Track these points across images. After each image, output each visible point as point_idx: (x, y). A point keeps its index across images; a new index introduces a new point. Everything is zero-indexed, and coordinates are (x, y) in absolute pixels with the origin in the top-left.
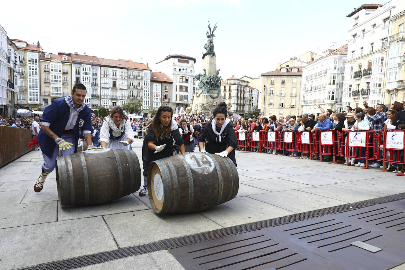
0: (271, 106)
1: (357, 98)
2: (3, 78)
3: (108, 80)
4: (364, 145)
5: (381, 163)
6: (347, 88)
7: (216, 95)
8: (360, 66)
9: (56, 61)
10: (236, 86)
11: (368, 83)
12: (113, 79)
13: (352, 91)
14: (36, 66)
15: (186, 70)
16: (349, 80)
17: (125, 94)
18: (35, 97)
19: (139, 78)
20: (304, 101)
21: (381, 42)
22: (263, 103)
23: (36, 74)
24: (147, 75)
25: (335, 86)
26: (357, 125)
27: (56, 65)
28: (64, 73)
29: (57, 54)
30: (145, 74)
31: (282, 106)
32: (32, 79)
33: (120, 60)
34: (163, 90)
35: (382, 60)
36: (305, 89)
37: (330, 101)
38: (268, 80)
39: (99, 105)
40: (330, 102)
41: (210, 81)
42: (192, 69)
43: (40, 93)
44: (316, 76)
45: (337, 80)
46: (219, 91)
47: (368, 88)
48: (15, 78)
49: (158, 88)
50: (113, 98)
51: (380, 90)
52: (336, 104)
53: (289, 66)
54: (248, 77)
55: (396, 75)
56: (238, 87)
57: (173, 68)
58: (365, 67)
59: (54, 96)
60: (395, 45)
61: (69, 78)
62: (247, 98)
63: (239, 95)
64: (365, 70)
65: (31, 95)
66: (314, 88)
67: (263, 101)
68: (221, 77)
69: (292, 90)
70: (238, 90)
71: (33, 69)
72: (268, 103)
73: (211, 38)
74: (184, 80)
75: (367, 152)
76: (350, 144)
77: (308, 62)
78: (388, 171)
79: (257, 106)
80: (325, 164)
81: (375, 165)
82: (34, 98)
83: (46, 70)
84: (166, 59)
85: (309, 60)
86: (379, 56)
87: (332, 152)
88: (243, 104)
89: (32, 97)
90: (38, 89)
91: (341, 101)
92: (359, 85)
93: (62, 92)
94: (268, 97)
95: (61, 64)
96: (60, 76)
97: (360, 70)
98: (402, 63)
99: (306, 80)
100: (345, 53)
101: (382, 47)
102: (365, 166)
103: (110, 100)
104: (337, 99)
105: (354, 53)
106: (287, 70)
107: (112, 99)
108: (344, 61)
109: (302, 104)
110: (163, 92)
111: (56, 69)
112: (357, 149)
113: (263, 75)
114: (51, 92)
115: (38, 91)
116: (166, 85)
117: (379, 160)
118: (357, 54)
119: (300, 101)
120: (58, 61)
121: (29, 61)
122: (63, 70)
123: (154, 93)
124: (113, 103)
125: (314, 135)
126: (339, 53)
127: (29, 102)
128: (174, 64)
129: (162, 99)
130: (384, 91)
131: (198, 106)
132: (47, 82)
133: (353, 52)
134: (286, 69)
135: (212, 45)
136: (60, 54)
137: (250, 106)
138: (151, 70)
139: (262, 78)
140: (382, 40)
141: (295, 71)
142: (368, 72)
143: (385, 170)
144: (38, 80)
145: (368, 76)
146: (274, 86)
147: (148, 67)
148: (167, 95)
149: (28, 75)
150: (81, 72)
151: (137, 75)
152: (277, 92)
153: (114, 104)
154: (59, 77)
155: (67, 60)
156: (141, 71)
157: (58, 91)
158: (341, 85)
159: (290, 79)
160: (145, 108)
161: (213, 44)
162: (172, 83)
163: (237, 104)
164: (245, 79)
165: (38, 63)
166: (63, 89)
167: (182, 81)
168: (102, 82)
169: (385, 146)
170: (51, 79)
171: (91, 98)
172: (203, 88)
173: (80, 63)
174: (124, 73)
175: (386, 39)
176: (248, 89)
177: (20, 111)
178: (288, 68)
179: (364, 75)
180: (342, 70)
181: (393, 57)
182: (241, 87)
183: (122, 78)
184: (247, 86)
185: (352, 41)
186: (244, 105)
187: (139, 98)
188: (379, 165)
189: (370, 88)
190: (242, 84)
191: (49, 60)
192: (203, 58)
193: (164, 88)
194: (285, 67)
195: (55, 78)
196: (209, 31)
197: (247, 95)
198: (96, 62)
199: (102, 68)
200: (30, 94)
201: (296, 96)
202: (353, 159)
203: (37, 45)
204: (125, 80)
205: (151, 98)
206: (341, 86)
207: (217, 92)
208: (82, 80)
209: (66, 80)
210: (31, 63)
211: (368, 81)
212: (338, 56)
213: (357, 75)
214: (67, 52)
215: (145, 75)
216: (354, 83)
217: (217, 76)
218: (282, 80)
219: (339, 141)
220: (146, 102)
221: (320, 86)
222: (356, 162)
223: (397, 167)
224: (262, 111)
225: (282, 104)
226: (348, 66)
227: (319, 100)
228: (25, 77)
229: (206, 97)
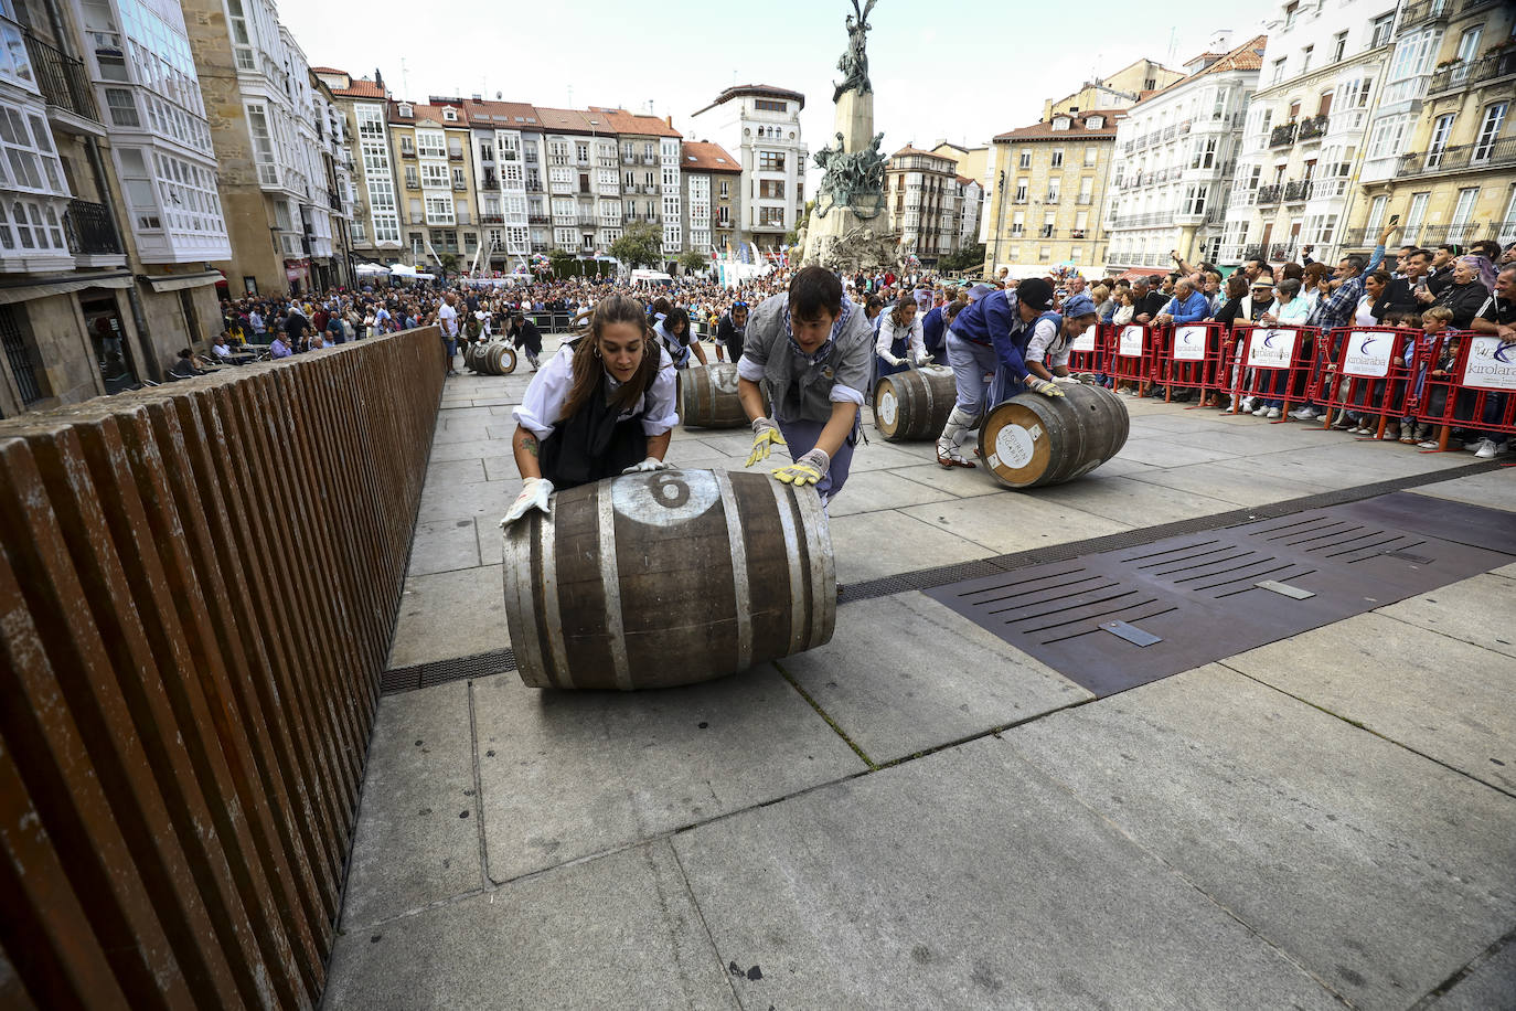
0: (1018, 234)
1: (1271, 210)
2: (318, 185)
3: (566, 173)
4: (1286, 363)
5: (1320, 410)
6: (1244, 178)
7: (870, 210)
8: (1295, 109)
9: (429, 125)
10: (919, 175)
11: (1311, 163)
12: (580, 168)
13: (1258, 189)
14: (381, 141)
15: (779, 131)
16: (1255, 154)
17: (617, 209)
18: (390, 229)
19: (649, 161)
20: (1115, 219)
21: (1372, 28)
22: (995, 225)
23: (385, 165)
24: (670, 153)
25: (1209, 174)
26: (1278, 311)
27: (428, 137)
28: (452, 158)
29: (428, 103)
30: (664, 148)
31: (1049, 235)
32: (378, 179)
33: (593, 110)
34: (714, 194)
35: (1366, 87)
36: (1118, 183)
37: (1190, 219)
38: (1013, 156)
39: (550, 245)
40: (1189, 222)
41: (857, 169)
42: (794, 129)
43: (402, 218)
44: (1158, 139)
45: (1219, 153)
46: (880, 199)
47: (1308, 177)
48: (340, 180)
49: (700, 186)
50: (585, 222)
51: (1342, 184)
52: (1206, 228)
53: (1077, 109)
54: (952, 146)
55: (1399, 136)
56: (923, 177)
57: (738, 128)
58: (1309, 110)
59: (435, 223)
60: (1415, 39)
61: (467, 174)
62: (948, 210)
63: (926, 204)
64: (1307, 122)
65: (378, 224)
66: (1148, 178)
67: (995, 220)
68: (884, 155)
69: (1081, 186)
70: (923, 188)
71: (375, 152)
72: (1008, 225)
73: (858, 36)
74: (773, 163)
75: (1290, 381)
76: (1251, 362)
77: (1135, 95)
78: (1335, 429)
79: (977, 234)
80: (1178, 409)
81: (1306, 413)
82: (387, 233)
83: (408, 151)
84: (721, 101)
85: (1140, 88)
86: (1357, 74)
87: (1199, 380)
88: (936, 228)
89: (383, 229)
90: (394, 206)
91: (1223, 217)
92: (1282, 168)
93: (453, 214)
94: (1009, 208)
95: (442, 133)
96: (444, 168)
97: (1293, 121)
98: (1424, 97)
99: (1127, 152)
100: (1254, 64)
101: (1373, 46)
102: (1280, 416)
103: (576, 231)
104: (1210, 211)
105: (1281, 66)
106: (1072, 121)
107: (582, 227)
108: (1248, 93)
109: (1108, 226)
110: (715, 199)
111: (431, 147)
112: (1265, 374)
113: (1000, 141)
114: (427, 214)
115: (395, 212)
116: (722, 179)
117: (1318, 401)
118: (1291, 71)
119: (1103, 217)
120: (434, 124)
121: (363, 129)
122: (449, 150)
123: (691, 204)
124: (586, 237)
125: (1156, 334)
126: (1234, 66)
127: (379, 243)
128: (743, 114)
129: (714, 223)
130: (1354, 187)
131: (823, 244)
132: (414, 187)
133: (1278, 62)
134: (1069, 121)
135: (862, 57)
136: (436, 102)
137: (955, 234)
138: (680, 138)
139: (994, 149)
140: (1378, 20)
141: (1094, 125)
142: (1317, 128)
143: (1329, 427)
144: (392, 183)
145: (1315, 140)
146: (1028, 174)
147: (671, 128)
148: (726, 209)
149: (366, 169)
150: (497, 151)
151: (643, 153)
152: (1036, 194)
153: (588, 239)
154: (441, 170)
155: (455, 119)
156: (653, 142)
157: (443, 211)
158: (1229, 168)
159: (1077, 150)
160: (670, 250)
161: (865, 56)
162: (738, 173)
163: (920, 230)
164: (944, 152)
165: (384, 134)
166: (455, 206)
167: (768, 166)
168: (552, 179)
169: (1340, 367)
170: (422, 177)
171: (527, 225)
172: (837, 190)
173: (490, 127)
174: (607, 148)
175: (1390, 19)
176: (951, 184)
177: (363, 269)
178: (1075, 114)
179: (1302, 138)
180: (1237, 121)
181: (1401, 79)
182: (932, 179)
183: (605, 164)
184: (951, 175)
185: (1281, 26)
186: (938, 232)
187: (652, 221)
188: (1314, 414)
189: (1314, 179)
190: (935, 167)
191: (411, 122)
192: (836, 99)
193: (717, 188)
194: (1067, 112)
195: (432, 175)
196: (853, 12)
197: (948, 202)
198: (531, 120)
199: (548, 136)
200: (377, 221)
201: (1091, 204)
202: (1250, 398)
203: (374, 80)
204: (612, 169)
205: (685, 220)
206: (1228, 170)
207: (873, 200)
208: (500, 175)
209: (458, 177)
210: (368, 134)
211: (1311, 155)
212: (1231, 76)
213: (1282, 138)
214: (452, 95)
215: (665, 152)
216: (1269, 162)
217: (874, 154)
218: (1055, 155)
219: (1221, 353)
220: (670, 232)
221: (1166, 171)
222: (1256, 405)
223: (1360, 421)
224: (990, 249)
225: (1050, 226)
226: (1256, 109)
227: (1159, 213)
228: (359, 176)
229: (843, 215)
